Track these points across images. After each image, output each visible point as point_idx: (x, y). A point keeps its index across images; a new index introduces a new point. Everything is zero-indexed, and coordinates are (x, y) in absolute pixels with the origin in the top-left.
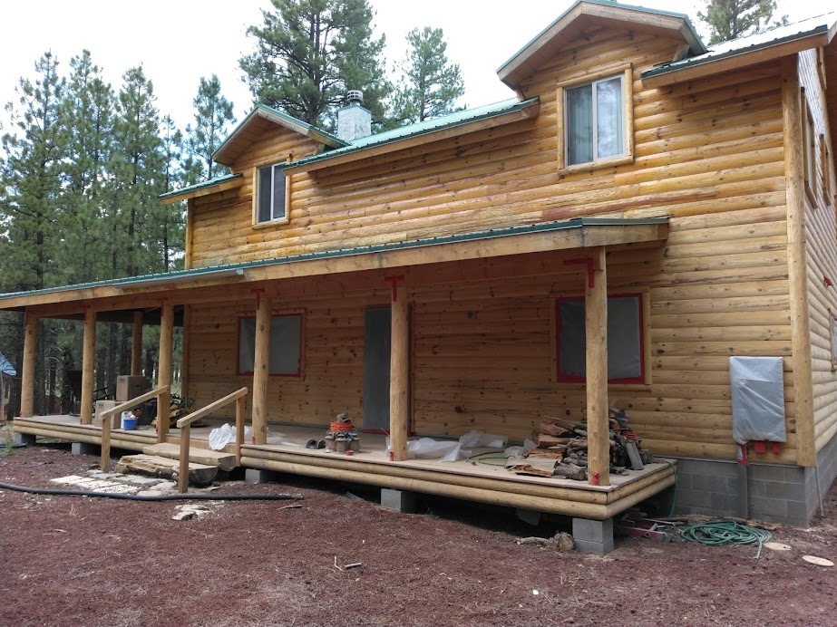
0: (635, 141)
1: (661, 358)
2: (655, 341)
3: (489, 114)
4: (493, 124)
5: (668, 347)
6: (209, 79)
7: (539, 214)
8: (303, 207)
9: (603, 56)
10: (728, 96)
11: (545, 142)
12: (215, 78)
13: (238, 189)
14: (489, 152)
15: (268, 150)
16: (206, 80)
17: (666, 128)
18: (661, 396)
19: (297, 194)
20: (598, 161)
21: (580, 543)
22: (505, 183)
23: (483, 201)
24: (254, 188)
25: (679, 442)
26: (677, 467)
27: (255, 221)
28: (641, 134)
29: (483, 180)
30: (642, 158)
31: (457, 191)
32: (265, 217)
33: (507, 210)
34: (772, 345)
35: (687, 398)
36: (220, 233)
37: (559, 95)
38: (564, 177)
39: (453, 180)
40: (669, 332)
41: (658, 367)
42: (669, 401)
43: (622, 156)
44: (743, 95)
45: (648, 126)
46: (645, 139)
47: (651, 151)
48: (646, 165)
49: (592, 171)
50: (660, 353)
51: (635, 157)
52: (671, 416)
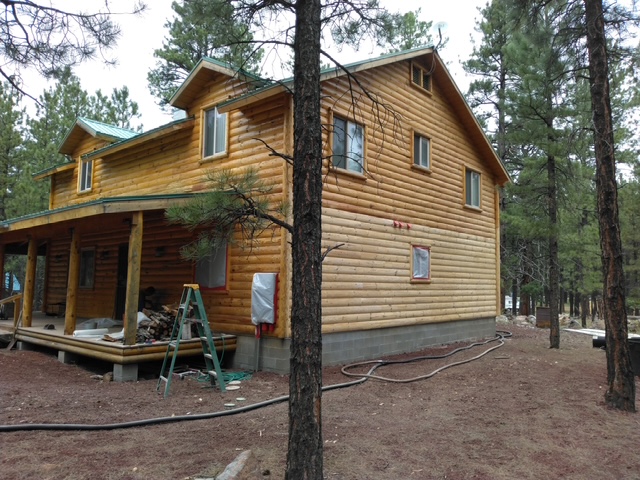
0: (229, 144)
1: (235, 274)
2: (233, 263)
3: (161, 127)
4: (163, 133)
5: (236, 267)
6: (120, 89)
7: (191, 187)
8: (99, 181)
9: (220, 92)
10: (265, 117)
11: (195, 143)
12: (126, 88)
13: (73, 169)
14: (174, 148)
15: (85, 146)
16: (118, 90)
17: (242, 137)
18: (232, 298)
19: (97, 173)
20: (215, 155)
21: (115, 377)
22: (179, 167)
23: (170, 178)
24: (79, 169)
25: (237, 325)
26: (234, 340)
27: (79, 190)
28: (233, 139)
29: (171, 165)
30: (232, 155)
31: (160, 171)
32: (83, 188)
33: (180, 183)
34: (275, 266)
35: (242, 298)
36: (65, 197)
37: (202, 114)
38: (202, 164)
39: (159, 165)
40: (237, 258)
41: (232, 280)
42: (235, 300)
43: (223, 153)
44: (271, 116)
45: (235, 135)
46: (234, 143)
47: (236, 150)
48: (234, 158)
49: (211, 161)
50: (233, 271)
51: (228, 153)
52: (235, 308)
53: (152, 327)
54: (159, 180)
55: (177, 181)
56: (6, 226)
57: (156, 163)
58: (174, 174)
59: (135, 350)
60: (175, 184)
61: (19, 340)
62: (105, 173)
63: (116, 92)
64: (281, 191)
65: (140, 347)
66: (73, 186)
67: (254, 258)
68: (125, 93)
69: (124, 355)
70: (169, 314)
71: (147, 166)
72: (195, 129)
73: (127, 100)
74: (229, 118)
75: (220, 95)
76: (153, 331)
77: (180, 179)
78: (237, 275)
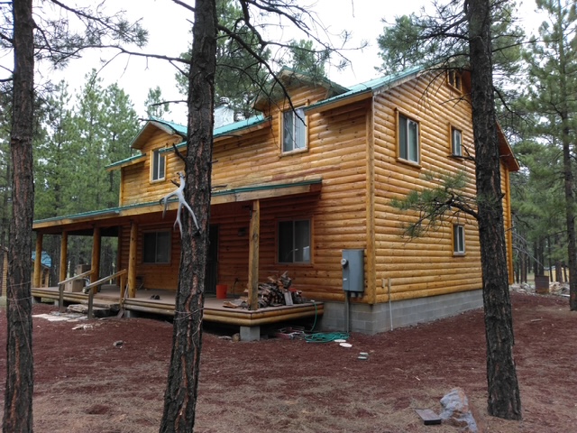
0: (309, 141)
1: (319, 250)
2: (316, 241)
4: (247, 131)
5: (320, 245)
6: (154, 89)
7: (271, 177)
8: (172, 172)
9: (297, 95)
10: (346, 118)
11: (274, 139)
12: (159, 88)
13: (144, 161)
14: (251, 144)
15: (156, 142)
17: (322, 134)
18: (317, 270)
19: (170, 165)
20: (295, 150)
21: (242, 337)
22: (257, 161)
23: (249, 170)
24: (151, 162)
25: (324, 294)
26: (322, 306)
27: (151, 180)
28: (312, 136)
29: (249, 159)
30: (312, 149)
31: (238, 164)
32: (155, 177)
33: (258, 174)
34: (360, 243)
35: (328, 271)
36: (136, 186)
37: (280, 115)
38: (281, 158)
39: (236, 158)
40: (321, 237)
41: (316, 255)
42: (320, 273)
43: (304, 148)
44: (352, 117)
45: (314, 132)
46: (314, 139)
47: (316, 145)
48: (313, 153)
49: (292, 155)
50: (317, 248)
51: (309, 148)
52: (321, 280)
53: (265, 296)
54: (237, 172)
55: (256, 172)
56: (117, 212)
57: (232, 157)
58: (252, 166)
59: (259, 315)
60: (254, 175)
61: (127, 309)
62: (178, 165)
63: (151, 91)
64: (365, 180)
65: (262, 312)
66: (144, 176)
67: (339, 237)
68: (158, 92)
69: (251, 318)
70: (275, 284)
71: (224, 158)
72: (274, 127)
73: (160, 98)
74: (309, 119)
75: (299, 99)
76: (266, 299)
77: (259, 171)
78: (320, 252)
